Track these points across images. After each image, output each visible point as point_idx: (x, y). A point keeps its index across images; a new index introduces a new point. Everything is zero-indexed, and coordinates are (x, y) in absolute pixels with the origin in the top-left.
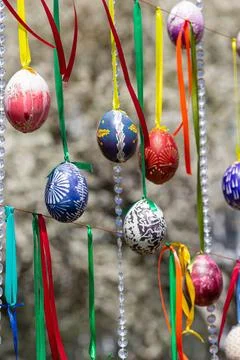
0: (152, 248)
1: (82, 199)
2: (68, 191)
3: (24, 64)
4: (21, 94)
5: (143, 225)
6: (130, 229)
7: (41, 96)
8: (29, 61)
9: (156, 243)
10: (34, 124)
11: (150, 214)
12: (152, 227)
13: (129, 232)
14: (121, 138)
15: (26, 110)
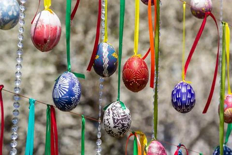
0: (121, 133)
1: (76, 96)
2: (67, 90)
3: (46, 7)
4: (43, 26)
5: (116, 118)
6: (108, 119)
7: (56, 29)
8: (50, 5)
9: (123, 130)
10: (49, 47)
11: (121, 111)
12: (122, 120)
13: (107, 122)
14: (106, 61)
15: (45, 37)
